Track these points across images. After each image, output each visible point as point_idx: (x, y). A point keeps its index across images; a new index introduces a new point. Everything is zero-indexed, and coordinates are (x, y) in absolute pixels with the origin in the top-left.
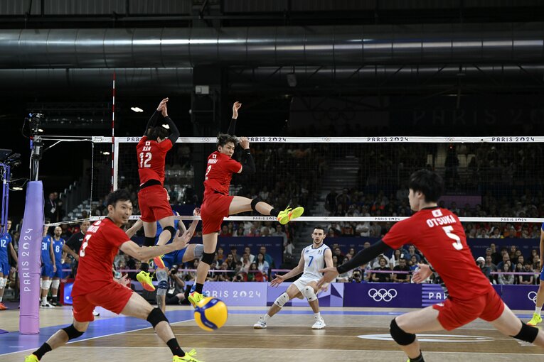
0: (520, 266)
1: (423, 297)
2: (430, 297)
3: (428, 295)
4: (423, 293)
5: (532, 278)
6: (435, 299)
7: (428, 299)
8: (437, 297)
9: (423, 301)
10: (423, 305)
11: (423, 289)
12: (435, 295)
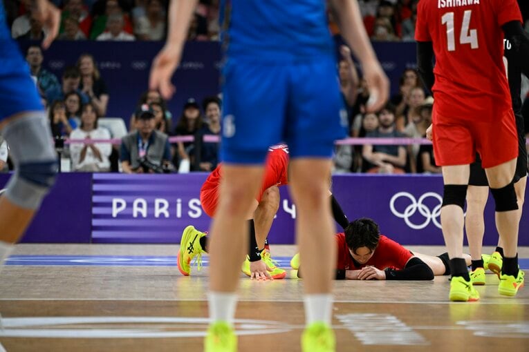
0: (372, 121)
1: (95, 210)
2: (115, 211)
3: (110, 205)
4: (95, 199)
5: (402, 152)
6: (130, 216)
7: (109, 216)
8: (136, 210)
9: (95, 222)
10: (95, 234)
11: (96, 187)
12: (130, 205)
